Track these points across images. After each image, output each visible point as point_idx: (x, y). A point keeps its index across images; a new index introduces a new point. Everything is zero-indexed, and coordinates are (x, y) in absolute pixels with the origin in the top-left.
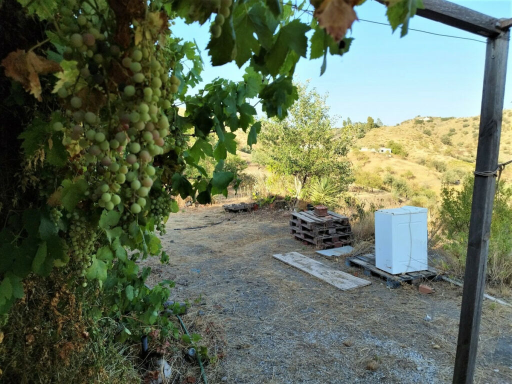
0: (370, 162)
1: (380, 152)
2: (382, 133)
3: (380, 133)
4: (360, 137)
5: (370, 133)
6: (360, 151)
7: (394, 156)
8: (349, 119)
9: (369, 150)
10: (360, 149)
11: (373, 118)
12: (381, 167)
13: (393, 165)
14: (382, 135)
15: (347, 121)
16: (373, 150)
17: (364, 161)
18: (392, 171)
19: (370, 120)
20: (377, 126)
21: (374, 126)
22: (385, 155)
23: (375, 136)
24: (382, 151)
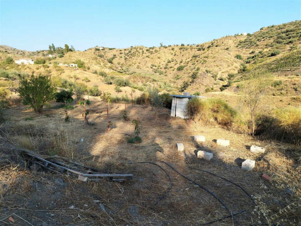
0: (64, 72)
1: (71, 66)
2: (74, 55)
3: (73, 55)
4: (61, 57)
5: (67, 55)
6: (58, 65)
7: (79, 69)
8: (53, 44)
9: (64, 65)
10: (59, 64)
11: (68, 45)
12: (71, 75)
13: (78, 74)
14: (74, 56)
15: (51, 45)
16: (66, 65)
17: (60, 72)
18: (77, 77)
19: (66, 46)
20: (71, 50)
21: (69, 50)
22: (73, 68)
23: (70, 56)
24: (72, 66)
